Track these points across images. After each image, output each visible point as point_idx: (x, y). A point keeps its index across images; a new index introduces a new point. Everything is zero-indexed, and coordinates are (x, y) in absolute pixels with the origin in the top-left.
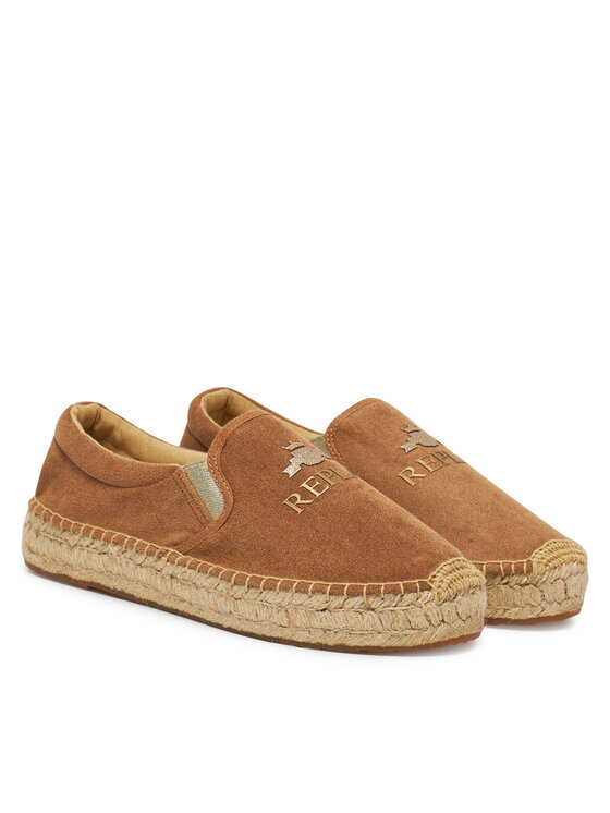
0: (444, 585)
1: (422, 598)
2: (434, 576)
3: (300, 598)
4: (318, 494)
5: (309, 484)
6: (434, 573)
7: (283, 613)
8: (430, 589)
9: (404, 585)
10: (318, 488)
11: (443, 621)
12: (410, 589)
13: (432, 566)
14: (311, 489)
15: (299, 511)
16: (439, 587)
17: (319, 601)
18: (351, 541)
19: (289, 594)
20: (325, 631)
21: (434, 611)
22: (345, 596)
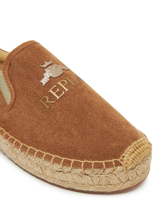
0: (129, 162)
1: (116, 170)
2: (123, 157)
3: (47, 164)
4: (58, 97)
5: (54, 90)
6: (124, 155)
7: (39, 168)
8: (121, 165)
9: (106, 163)
10: (58, 94)
11: (129, 180)
12: (108, 165)
13: (122, 149)
14: (54, 94)
15: (48, 107)
16: (127, 163)
17: (57, 167)
18: (75, 130)
19: (41, 160)
20: (62, 181)
21: (124, 177)
22: (71, 167)
